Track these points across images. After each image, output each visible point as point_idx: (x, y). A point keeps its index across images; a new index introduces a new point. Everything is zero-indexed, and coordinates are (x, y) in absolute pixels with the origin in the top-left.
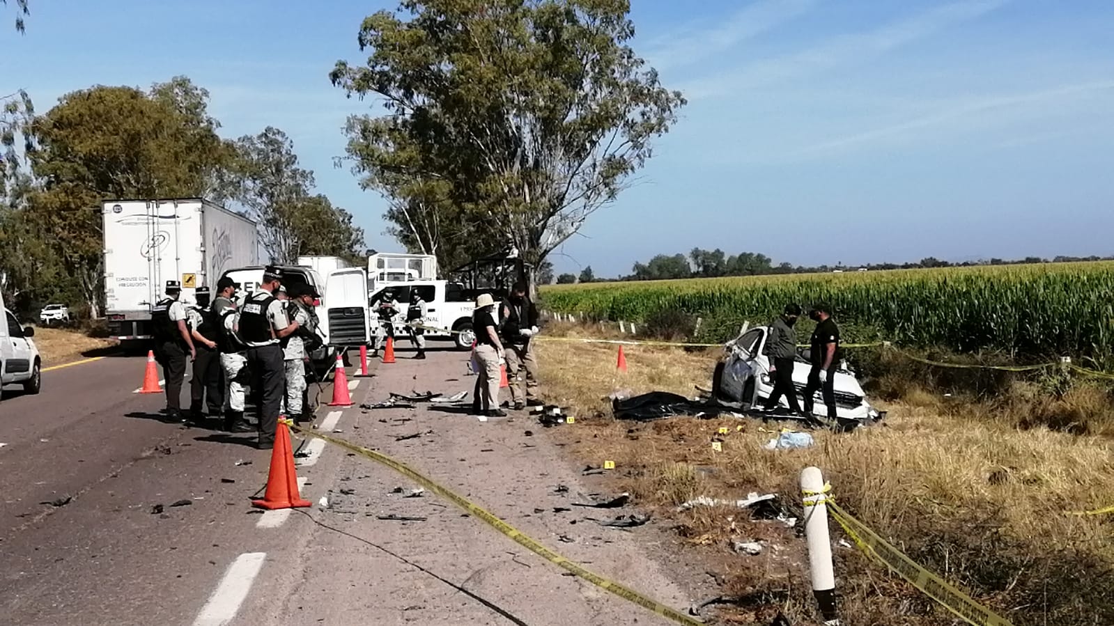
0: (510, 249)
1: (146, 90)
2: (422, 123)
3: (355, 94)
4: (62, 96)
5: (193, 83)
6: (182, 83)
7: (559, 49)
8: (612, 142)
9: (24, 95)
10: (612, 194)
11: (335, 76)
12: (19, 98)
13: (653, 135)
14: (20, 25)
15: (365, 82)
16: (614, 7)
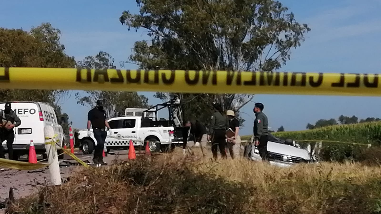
2: (167, 43)
3: (132, 29)
5: (53, 26)
6: (47, 27)
8: (270, 51)
11: (122, 20)
13: (292, 48)
15: (138, 23)
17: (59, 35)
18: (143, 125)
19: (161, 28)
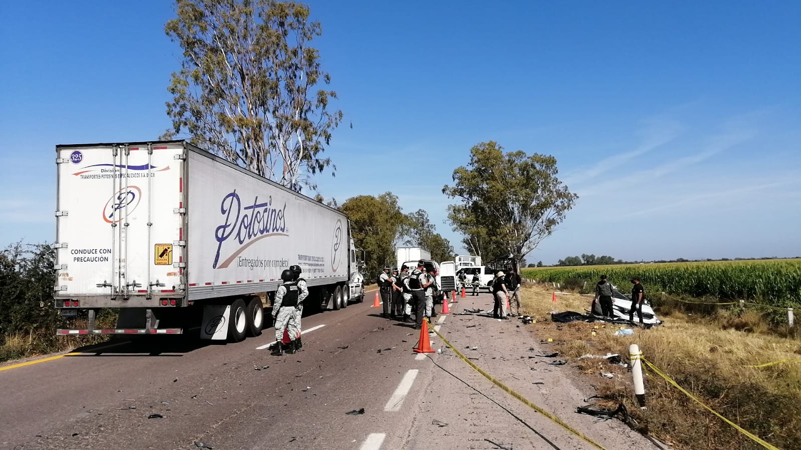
0: (510, 254)
1: (376, 197)
2: (476, 207)
3: (451, 197)
4: (347, 199)
5: (393, 194)
6: (389, 194)
7: (528, 178)
8: (549, 213)
9: (334, 199)
10: (550, 233)
11: (444, 191)
12: (332, 200)
13: (566, 210)
14: (333, 174)
15: (454, 192)
16: (550, 162)
18: (486, 273)
19: (471, 196)
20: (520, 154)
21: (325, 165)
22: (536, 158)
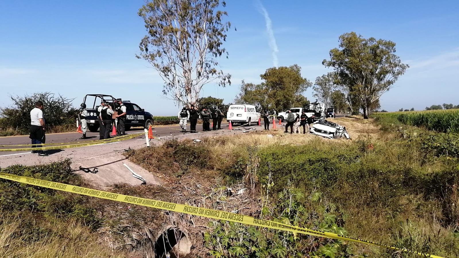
2: (342, 74)
3: (327, 67)
6: (296, 66)
7: (375, 55)
8: (389, 77)
10: (388, 90)
11: (323, 63)
13: (400, 75)
15: (330, 64)
16: (390, 45)
17: (300, 69)
19: (340, 66)
20: (372, 39)
21: (222, 52)
22: (380, 42)
